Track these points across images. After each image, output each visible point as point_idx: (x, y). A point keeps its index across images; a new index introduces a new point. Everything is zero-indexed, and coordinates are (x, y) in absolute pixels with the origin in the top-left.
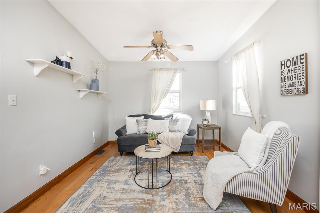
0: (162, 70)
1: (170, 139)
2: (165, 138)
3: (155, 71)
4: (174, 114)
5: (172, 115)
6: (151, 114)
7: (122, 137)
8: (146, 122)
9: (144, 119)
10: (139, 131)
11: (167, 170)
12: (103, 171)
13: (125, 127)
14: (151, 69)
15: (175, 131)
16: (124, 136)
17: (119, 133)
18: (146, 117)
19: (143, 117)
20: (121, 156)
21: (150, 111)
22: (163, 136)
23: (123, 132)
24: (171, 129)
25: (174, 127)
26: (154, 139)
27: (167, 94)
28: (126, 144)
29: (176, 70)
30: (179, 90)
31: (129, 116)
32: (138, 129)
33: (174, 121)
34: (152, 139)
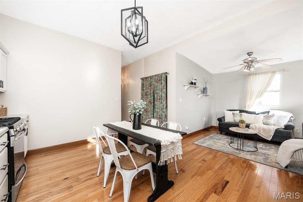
0: (258, 74)
1: (261, 128)
2: (257, 127)
3: (251, 76)
4: (271, 111)
5: (269, 112)
6: (247, 110)
7: (221, 122)
8: (241, 115)
9: (239, 112)
10: (235, 121)
11: (255, 147)
12: (210, 137)
13: (224, 117)
14: (246, 75)
15: (269, 124)
16: (223, 122)
17: (219, 120)
18: (241, 111)
19: (239, 111)
20: (221, 134)
21: (245, 107)
22: (255, 126)
23: (223, 120)
24: (264, 122)
25: (269, 121)
26: (243, 123)
27: (264, 93)
28: (224, 127)
29: (274, 72)
30: (280, 89)
31: (227, 110)
32: (234, 119)
33: (269, 116)
34: (241, 123)
